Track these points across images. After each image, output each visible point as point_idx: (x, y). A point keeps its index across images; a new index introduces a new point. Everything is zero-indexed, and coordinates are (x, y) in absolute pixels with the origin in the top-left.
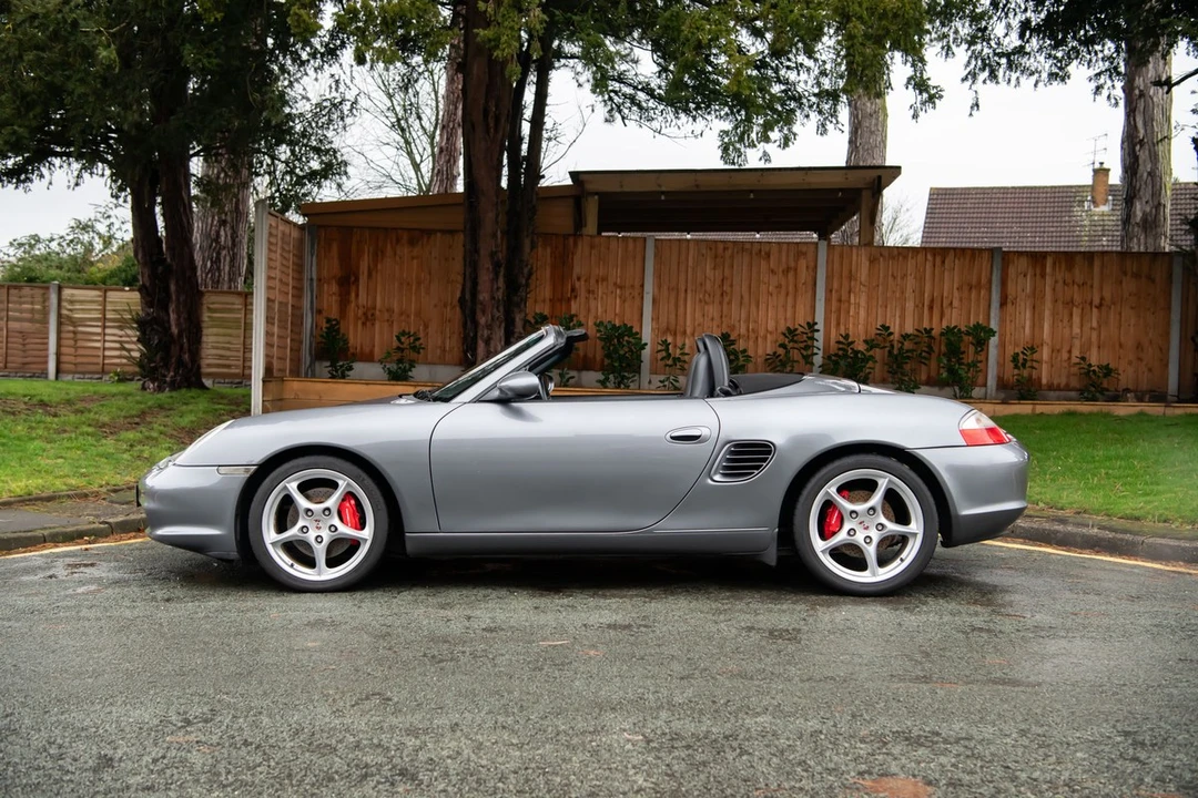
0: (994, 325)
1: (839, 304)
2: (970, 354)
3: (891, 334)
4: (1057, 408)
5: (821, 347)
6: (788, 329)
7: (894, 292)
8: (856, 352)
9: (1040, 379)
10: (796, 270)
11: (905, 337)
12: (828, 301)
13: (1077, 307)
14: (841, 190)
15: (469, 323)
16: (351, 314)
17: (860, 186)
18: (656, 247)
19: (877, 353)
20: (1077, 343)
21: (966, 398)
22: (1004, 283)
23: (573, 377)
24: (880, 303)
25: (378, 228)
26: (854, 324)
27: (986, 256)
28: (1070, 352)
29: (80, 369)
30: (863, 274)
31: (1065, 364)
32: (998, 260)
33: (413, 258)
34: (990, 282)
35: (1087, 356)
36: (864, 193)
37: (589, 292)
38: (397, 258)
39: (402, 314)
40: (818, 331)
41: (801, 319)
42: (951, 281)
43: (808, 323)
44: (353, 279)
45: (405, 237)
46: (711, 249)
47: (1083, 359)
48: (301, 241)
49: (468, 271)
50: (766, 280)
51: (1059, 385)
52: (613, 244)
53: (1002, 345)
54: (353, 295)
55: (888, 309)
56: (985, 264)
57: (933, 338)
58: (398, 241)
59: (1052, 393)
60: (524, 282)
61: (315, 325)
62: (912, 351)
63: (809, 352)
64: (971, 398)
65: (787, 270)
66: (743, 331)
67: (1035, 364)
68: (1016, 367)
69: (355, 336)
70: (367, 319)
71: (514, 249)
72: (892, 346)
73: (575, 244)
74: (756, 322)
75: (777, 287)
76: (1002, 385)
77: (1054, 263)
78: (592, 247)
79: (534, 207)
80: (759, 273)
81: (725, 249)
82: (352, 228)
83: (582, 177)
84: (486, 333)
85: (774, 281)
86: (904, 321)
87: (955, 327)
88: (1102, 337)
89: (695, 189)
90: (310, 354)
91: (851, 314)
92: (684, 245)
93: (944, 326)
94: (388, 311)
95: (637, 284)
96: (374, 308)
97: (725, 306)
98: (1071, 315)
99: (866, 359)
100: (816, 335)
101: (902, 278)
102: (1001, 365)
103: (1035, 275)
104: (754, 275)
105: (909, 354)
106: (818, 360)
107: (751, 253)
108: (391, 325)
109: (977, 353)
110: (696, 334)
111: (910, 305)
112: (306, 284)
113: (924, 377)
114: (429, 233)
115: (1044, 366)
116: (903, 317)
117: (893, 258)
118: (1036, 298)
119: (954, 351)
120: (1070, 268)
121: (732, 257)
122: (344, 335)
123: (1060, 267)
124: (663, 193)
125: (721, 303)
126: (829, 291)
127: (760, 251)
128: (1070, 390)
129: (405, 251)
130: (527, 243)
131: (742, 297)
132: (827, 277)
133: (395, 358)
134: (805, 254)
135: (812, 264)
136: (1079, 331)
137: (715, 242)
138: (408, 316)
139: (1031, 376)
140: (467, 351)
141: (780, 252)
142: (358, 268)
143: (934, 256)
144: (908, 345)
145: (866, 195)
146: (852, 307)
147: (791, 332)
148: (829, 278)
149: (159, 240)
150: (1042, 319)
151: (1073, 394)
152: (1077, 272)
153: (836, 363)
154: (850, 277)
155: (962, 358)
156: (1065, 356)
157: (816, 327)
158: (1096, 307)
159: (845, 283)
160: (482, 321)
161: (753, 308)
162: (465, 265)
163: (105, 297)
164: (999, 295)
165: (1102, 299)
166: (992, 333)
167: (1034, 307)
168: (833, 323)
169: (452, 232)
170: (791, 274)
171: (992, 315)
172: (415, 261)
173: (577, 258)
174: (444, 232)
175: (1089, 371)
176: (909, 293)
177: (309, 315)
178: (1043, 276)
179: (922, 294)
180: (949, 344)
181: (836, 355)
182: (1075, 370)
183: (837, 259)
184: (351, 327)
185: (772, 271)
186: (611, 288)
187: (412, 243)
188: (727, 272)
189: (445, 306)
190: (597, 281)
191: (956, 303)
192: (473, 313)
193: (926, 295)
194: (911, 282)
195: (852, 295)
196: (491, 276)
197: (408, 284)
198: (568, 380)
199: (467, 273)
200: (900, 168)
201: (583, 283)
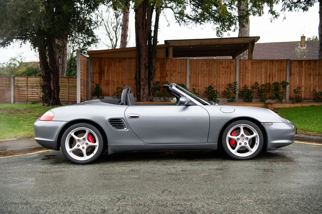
0: (288, 81)
1: (243, 77)
2: (281, 90)
3: (259, 84)
4: (308, 105)
5: (238, 89)
6: (229, 84)
7: (259, 73)
8: (248, 90)
9: (301, 96)
10: (230, 67)
11: (263, 85)
12: (240, 76)
13: (312, 75)
14: (243, 44)
15: (138, 84)
16: (102, 83)
17: (247, 42)
18: (190, 61)
19: (254, 90)
20: (312, 86)
21: (281, 102)
22: (290, 69)
23: (167, 99)
24: (255, 76)
25: (110, 58)
26: (247, 82)
27: (285, 61)
28: (310, 88)
29: (21, 100)
30: (250, 67)
31: (309, 92)
32: (289, 62)
33: (120, 66)
34: (286, 69)
35: (315, 89)
36: (249, 44)
37: (171, 75)
38: (115, 66)
39: (117, 82)
40: (237, 84)
41: (232, 81)
42: (275, 69)
43: (234, 82)
44: (103, 72)
45: (117, 60)
46: (206, 62)
47: (314, 90)
48: (88, 62)
49: (138, 69)
50: (222, 70)
51: (307, 98)
52: (178, 61)
53: (290, 87)
54: (103, 77)
55: (257, 77)
56: (285, 63)
57: (271, 86)
58: (115, 61)
59: (305, 101)
60: (153, 72)
61: (92, 86)
62: (264, 89)
63: (235, 91)
64: (282, 102)
65: (227, 67)
66: (215, 85)
67: (300, 92)
68: (295, 93)
69: (104, 89)
70: (107, 84)
71: (150, 63)
72: (259, 88)
73: (167, 61)
74: (219, 82)
75: (225, 72)
76: (291, 98)
77: (305, 63)
78: (171, 62)
79: (156, 51)
80: (220, 68)
81: (210, 62)
82: (102, 58)
83: (168, 42)
84: (143, 87)
85: (224, 70)
86: (262, 81)
87: (277, 82)
88: (319, 84)
89: (201, 44)
90: (91, 94)
91: (246, 79)
92: (198, 61)
93: (274, 82)
94: (113, 81)
95: (185, 72)
96: (109, 81)
97: (210, 78)
98: (310, 78)
99: (251, 92)
100: (237, 85)
101: (261, 69)
102: (290, 93)
103: (300, 67)
104: (218, 69)
105: (264, 90)
106: (237, 92)
107: (217, 63)
108: (114, 86)
109: (283, 89)
110: (202, 86)
111: (263, 76)
112: (89, 74)
113: (268, 97)
114: (125, 59)
115: (303, 92)
116: (261, 80)
117: (258, 63)
118: (300, 73)
119: (277, 89)
120: (310, 64)
121: (212, 64)
122: (101, 89)
123: (307, 64)
124: (191, 46)
125: (209, 77)
126: (240, 73)
127: (220, 62)
128: (310, 99)
129: (117, 64)
130: (154, 61)
131: (215, 75)
132: (239, 69)
133: (116, 95)
134: (233, 62)
135: (235, 65)
136: (313, 82)
137: (207, 59)
138: (119, 83)
139: (299, 96)
140: (138, 92)
141: (226, 62)
142: (104, 69)
143: (270, 62)
144: (263, 88)
145: (250, 45)
146: (247, 77)
147: (230, 85)
148: (240, 69)
149: (47, 63)
150: (302, 79)
151: (311, 100)
152: (312, 65)
153: (243, 93)
154: (246, 68)
155: (279, 91)
156: (309, 90)
157: (236, 83)
158: (318, 75)
159: (244, 70)
160: (142, 84)
161: (218, 78)
162: (136, 68)
163: (27, 80)
164: (289, 73)
165: (319, 73)
166: (288, 83)
167: (299, 76)
168: (241, 82)
169: (131, 58)
170: (229, 68)
171: (287, 78)
172: (121, 67)
173: (167, 65)
174: (129, 58)
175: (316, 94)
176: (263, 73)
177: (90, 83)
178: (302, 67)
179: (267, 73)
180: (275, 87)
181: (243, 91)
182: (311, 94)
183: (242, 64)
184: (103, 87)
185: (223, 67)
186: (177, 73)
187: (119, 62)
188: (210, 68)
189: (130, 80)
190: (173, 72)
191: (277, 75)
192: (139, 81)
193: (268, 73)
194: (263, 70)
195: (247, 74)
196: (145, 71)
197: (119, 74)
198: (166, 100)
199: (137, 70)
200: (260, 37)
201: (169, 72)
